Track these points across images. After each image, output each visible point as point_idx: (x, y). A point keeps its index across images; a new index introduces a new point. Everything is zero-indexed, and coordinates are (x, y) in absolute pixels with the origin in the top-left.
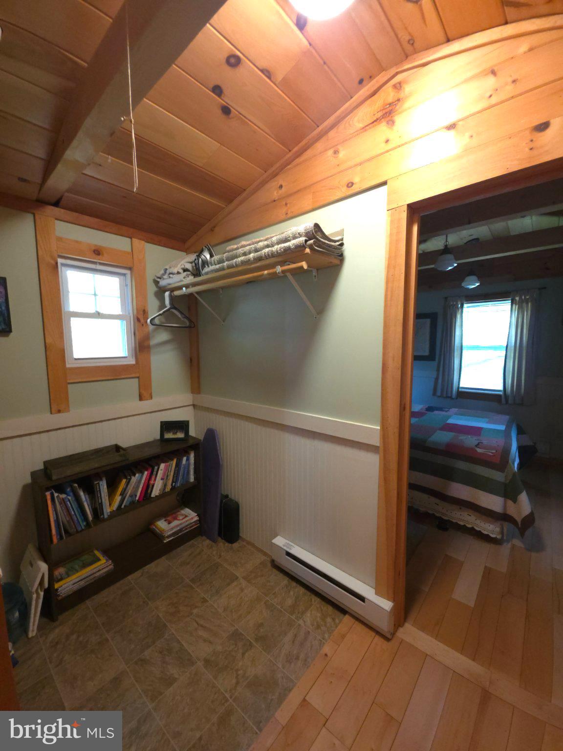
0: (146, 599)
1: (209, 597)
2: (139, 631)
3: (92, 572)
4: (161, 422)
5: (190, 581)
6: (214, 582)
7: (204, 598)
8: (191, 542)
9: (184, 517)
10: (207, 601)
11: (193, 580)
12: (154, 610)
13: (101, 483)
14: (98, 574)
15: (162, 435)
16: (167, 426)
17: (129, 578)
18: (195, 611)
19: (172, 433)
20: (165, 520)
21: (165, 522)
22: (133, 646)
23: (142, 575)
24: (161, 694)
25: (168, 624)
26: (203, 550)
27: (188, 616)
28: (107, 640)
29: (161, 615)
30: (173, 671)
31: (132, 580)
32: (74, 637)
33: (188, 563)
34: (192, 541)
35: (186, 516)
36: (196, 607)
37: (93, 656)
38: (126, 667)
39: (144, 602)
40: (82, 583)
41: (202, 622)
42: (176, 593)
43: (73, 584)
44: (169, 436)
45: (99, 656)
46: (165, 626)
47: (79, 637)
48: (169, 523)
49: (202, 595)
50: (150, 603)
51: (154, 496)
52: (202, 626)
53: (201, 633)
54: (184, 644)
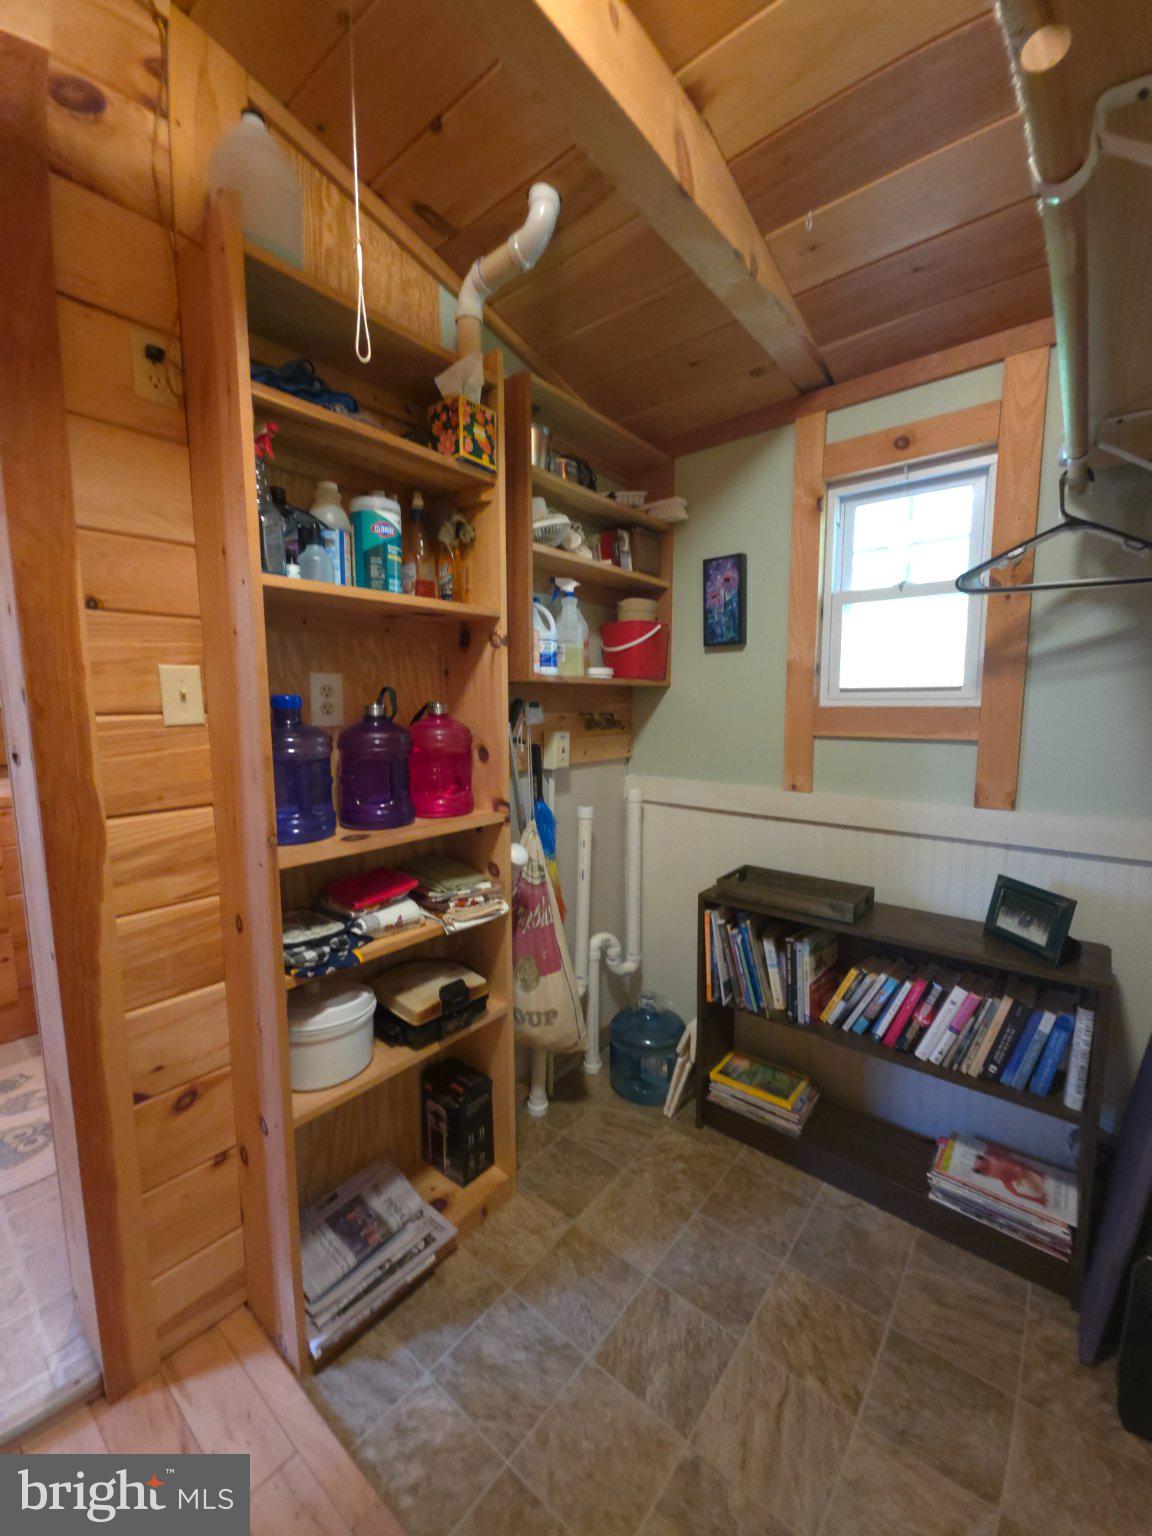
0: (792, 1246)
1: (870, 1413)
2: (721, 1266)
3: (761, 1104)
4: (1000, 877)
5: (892, 1332)
6: (927, 1413)
7: (859, 1395)
8: (1015, 1280)
9: (1033, 1194)
10: (855, 1412)
11: (897, 1341)
12: (773, 1273)
13: (798, 946)
14: (770, 1117)
15: (992, 914)
16: (1011, 894)
17: (825, 1187)
18: (811, 1382)
19: (1016, 920)
20: (980, 1158)
21: (974, 1159)
22: (687, 1269)
23: (841, 1207)
24: (612, 1372)
25: (753, 1321)
26: (1020, 1332)
27: (790, 1366)
28: (687, 1218)
29: (769, 1295)
30: (658, 1381)
31: (823, 1194)
32: (680, 1165)
33: (941, 1304)
34: (1030, 1285)
35: (1042, 1200)
36: (823, 1381)
37: (657, 1212)
38: (648, 1277)
39: (784, 1245)
40: (742, 1108)
41: (788, 1416)
42: (838, 1308)
43: (733, 1096)
44: (1008, 923)
45: (659, 1220)
46: (748, 1318)
47: (684, 1172)
48: (977, 1171)
49: (867, 1389)
50: (788, 1256)
51: (924, 1058)
52: (779, 1418)
53: (760, 1425)
54: (719, 1386)
